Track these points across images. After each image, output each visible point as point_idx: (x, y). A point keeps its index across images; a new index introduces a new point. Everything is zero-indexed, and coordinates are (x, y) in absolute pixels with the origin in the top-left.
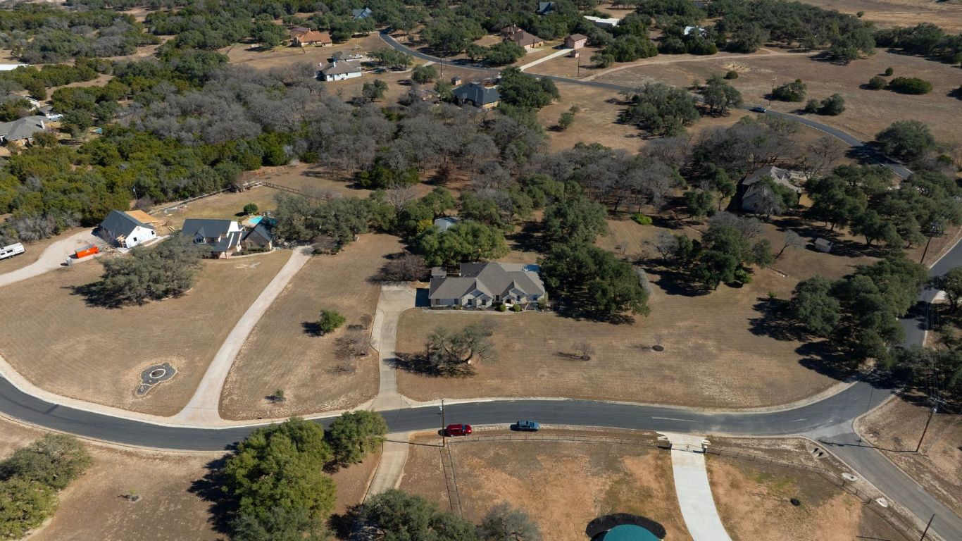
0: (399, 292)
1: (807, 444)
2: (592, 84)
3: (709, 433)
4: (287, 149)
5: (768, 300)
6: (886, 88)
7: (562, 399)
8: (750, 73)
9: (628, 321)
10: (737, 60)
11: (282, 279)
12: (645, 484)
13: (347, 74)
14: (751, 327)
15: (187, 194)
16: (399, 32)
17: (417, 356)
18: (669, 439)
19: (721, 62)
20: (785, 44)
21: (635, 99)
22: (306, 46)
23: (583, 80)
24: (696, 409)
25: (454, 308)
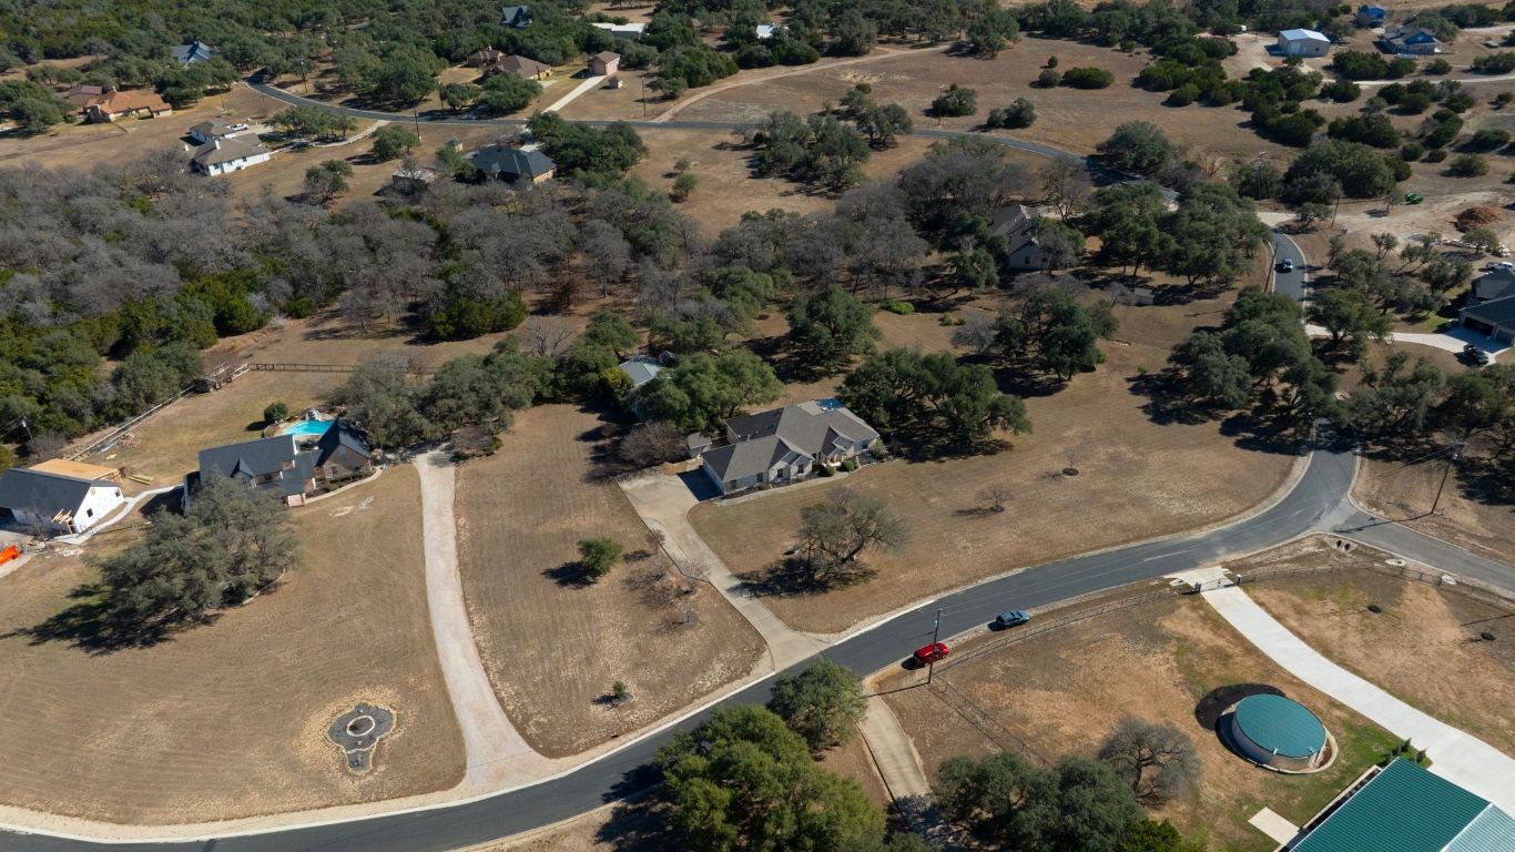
0: (655, 485)
1: (1326, 539)
2: (675, 124)
3: (1220, 559)
4: (256, 299)
5: (1140, 378)
6: (1062, 84)
7: (1020, 570)
8: (881, 83)
9: (1004, 446)
10: (854, 67)
11: (439, 513)
12: (1210, 644)
13: (244, 159)
14: (1150, 417)
15: (121, 412)
16: (284, 78)
17: (771, 572)
18: (1186, 581)
19: (834, 73)
20: (898, 38)
21: (759, 139)
22: (118, 120)
23: (656, 121)
24: (1180, 534)
25: (760, 489)
